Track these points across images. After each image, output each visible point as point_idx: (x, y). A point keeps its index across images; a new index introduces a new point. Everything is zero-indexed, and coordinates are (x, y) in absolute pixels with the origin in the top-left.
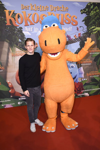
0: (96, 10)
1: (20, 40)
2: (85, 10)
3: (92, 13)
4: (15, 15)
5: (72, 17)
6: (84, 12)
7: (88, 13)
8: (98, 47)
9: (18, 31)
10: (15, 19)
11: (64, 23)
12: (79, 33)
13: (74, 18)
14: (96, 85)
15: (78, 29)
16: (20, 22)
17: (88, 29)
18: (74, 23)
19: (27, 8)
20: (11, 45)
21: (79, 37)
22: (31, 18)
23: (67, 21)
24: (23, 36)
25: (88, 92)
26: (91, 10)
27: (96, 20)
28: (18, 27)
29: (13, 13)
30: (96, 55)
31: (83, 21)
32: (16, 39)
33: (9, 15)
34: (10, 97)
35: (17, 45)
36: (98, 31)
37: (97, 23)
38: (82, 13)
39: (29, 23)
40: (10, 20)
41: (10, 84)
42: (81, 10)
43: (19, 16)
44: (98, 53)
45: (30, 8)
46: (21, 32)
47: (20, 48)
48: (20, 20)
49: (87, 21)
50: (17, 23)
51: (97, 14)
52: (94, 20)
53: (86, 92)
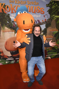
0: (55, 5)
1: (8, 22)
2: (49, 4)
3: (53, 7)
4: (5, 6)
5: (41, 8)
6: (48, 6)
7: (51, 7)
8: (56, 28)
9: (7, 16)
10: (5, 8)
11: (36, 12)
12: (45, 19)
13: (42, 10)
14: (55, 52)
15: (44, 16)
16: (8, 11)
17: (51, 17)
18: (42, 13)
19: (13, 2)
20: (2, 25)
21: (45, 21)
22: (15, 9)
23: (38, 11)
24: (10, 19)
25: (50, 56)
26: (53, 5)
27: (55, 11)
28: (7, 14)
29: (4, 5)
30: (55, 33)
31: (48, 11)
32: (5, 21)
33: (2, 6)
34: (1, 59)
35: (6, 25)
36: (57, 18)
37: (56, 13)
38: (47, 7)
39: (14, 12)
40: (2, 9)
41: (1, 50)
42: (47, 5)
43: (8, 7)
44: (57, 32)
45: (15, 2)
46: (9, 17)
47: (8, 27)
48: (8, 9)
49: (50, 12)
50: (6, 12)
51: (56, 8)
52: (54, 11)
53: (49, 56)
